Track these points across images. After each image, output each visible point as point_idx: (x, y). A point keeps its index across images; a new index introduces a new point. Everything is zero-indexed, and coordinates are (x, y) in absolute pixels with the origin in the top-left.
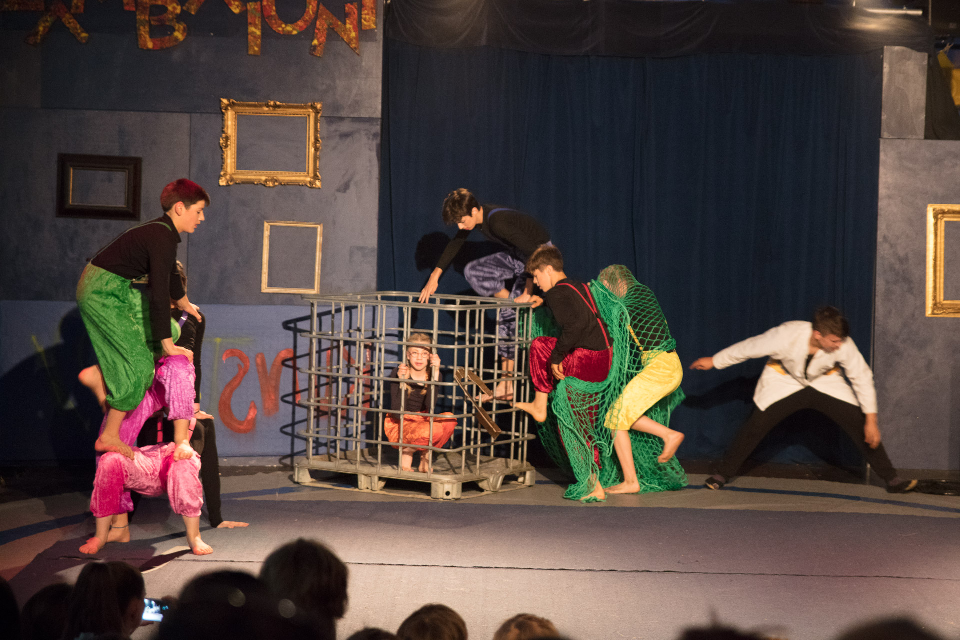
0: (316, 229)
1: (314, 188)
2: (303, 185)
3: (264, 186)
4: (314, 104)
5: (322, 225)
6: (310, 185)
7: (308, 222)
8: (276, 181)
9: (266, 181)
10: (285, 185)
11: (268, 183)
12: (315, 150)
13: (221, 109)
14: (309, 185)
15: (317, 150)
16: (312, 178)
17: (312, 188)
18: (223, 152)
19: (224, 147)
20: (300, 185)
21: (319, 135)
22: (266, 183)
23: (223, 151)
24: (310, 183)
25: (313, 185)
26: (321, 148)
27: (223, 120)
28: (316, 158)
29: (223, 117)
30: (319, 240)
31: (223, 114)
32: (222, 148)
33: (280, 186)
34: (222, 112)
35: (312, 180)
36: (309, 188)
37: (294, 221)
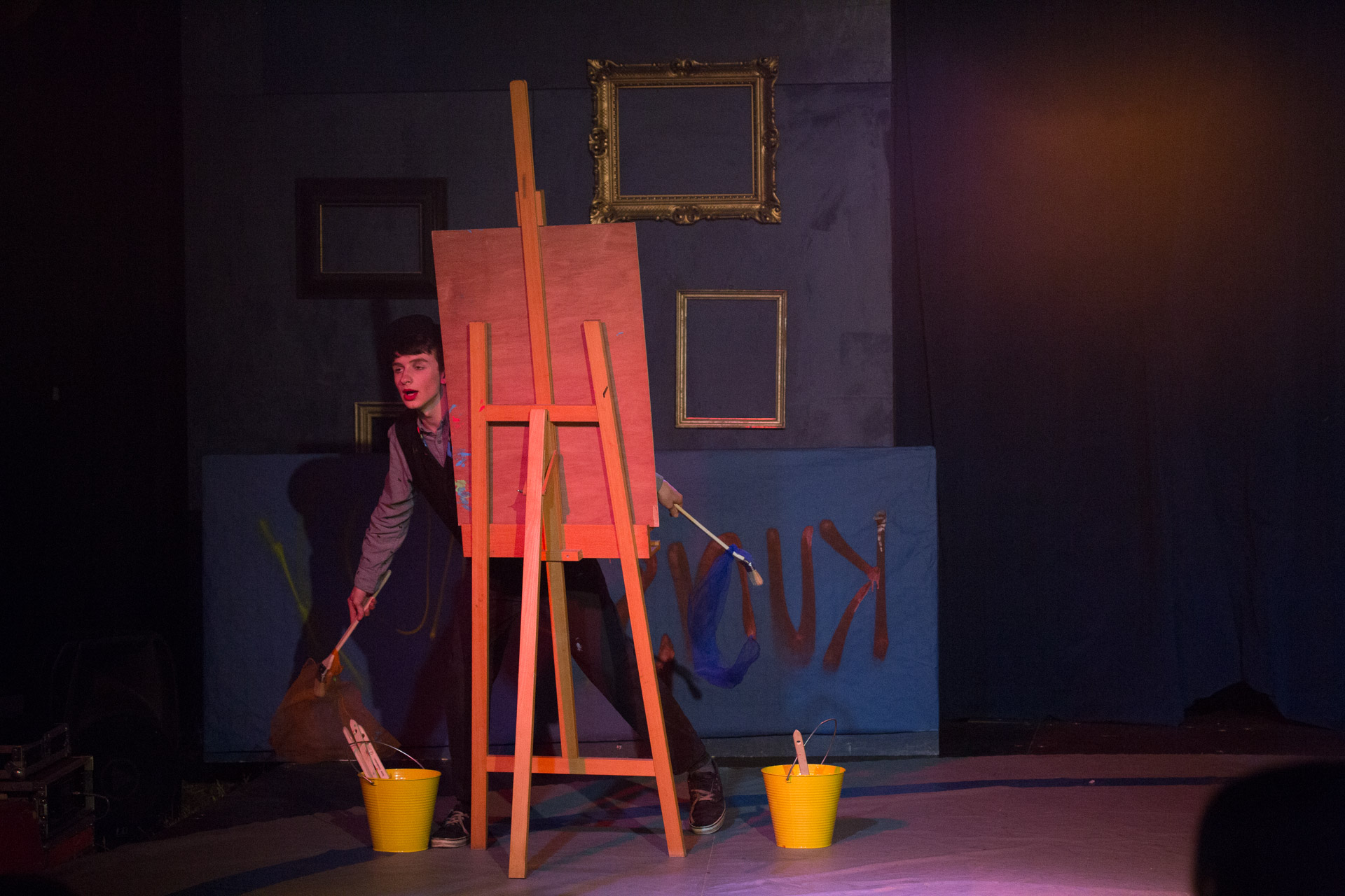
0: (775, 301)
1: (768, 223)
2: (745, 219)
3: (673, 222)
4: (763, 60)
5: (785, 294)
6: (760, 217)
7: (759, 289)
8: (696, 212)
9: (677, 213)
10: (711, 219)
11: (681, 217)
12: (767, 149)
13: (589, 80)
14: (757, 218)
15: (770, 149)
16: (762, 205)
17: (762, 223)
18: (596, 161)
19: (596, 152)
20: (741, 219)
21: (773, 121)
22: (678, 216)
23: (594, 159)
24: (760, 212)
25: (766, 217)
26: (777, 146)
27: (593, 100)
28: (769, 166)
29: (593, 95)
30: (781, 322)
31: (593, 89)
32: (592, 154)
33: (704, 221)
34: (591, 85)
35: (763, 207)
36: (760, 223)
37: (732, 287)
